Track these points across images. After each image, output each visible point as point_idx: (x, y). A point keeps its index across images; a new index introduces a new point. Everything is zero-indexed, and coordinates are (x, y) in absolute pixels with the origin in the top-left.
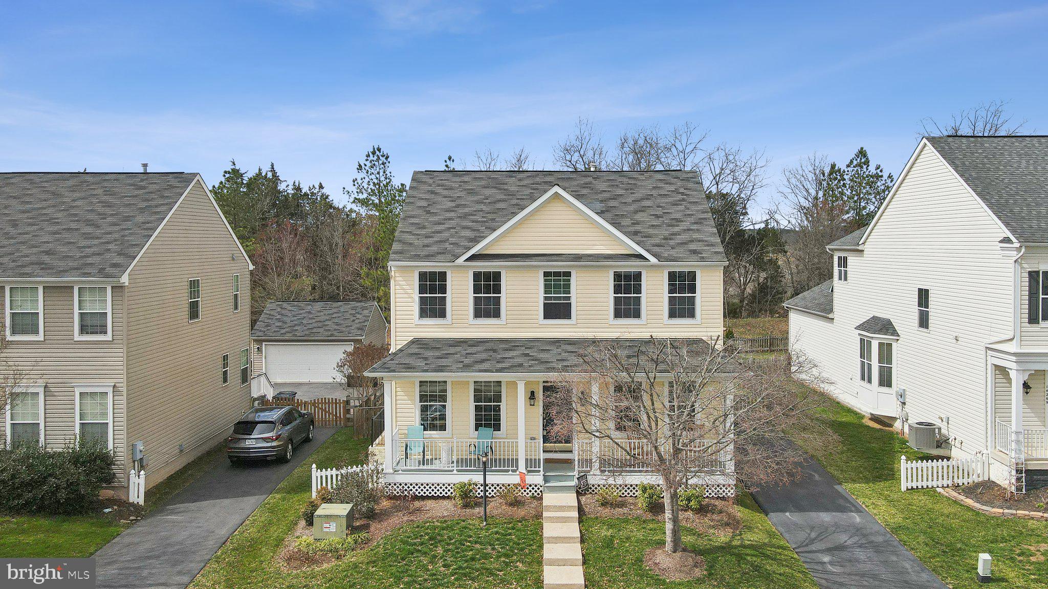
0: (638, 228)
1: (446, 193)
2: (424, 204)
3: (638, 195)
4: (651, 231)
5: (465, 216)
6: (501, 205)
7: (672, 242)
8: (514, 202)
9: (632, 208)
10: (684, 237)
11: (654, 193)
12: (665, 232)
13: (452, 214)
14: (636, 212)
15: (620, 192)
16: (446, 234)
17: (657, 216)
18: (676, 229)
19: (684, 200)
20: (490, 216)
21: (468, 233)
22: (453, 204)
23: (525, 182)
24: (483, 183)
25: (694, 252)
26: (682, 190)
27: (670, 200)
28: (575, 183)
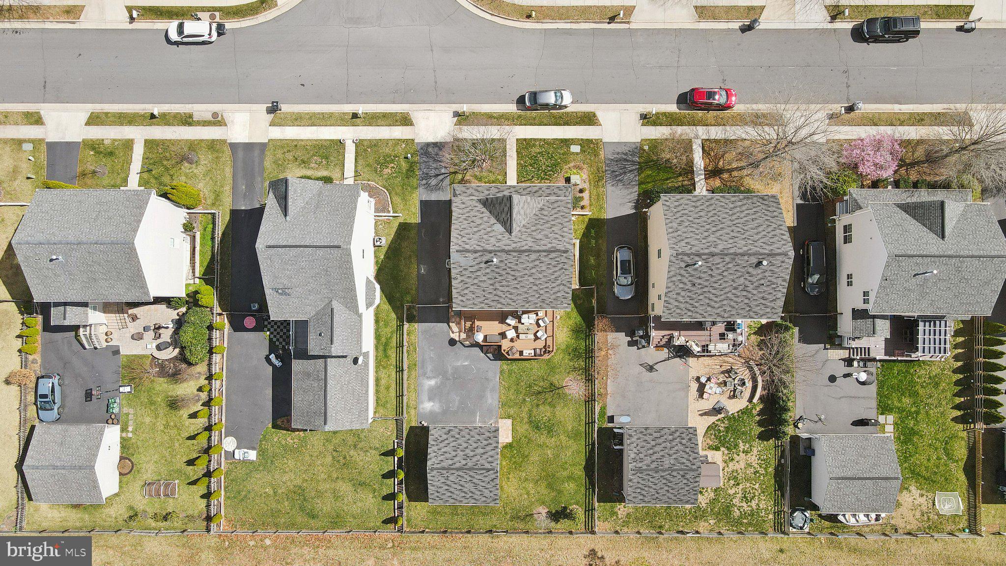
0: (481, 216)
1: (557, 236)
2: (565, 229)
3: (478, 234)
4: (477, 214)
5: (547, 222)
6: (533, 228)
7: (470, 208)
8: (528, 230)
9: (482, 226)
10: (465, 211)
11: (471, 236)
12: (472, 213)
13: (552, 223)
14: (481, 224)
15: (485, 237)
16: (553, 212)
17: (473, 222)
18: (467, 215)
19: (461, 231)
20: (537, 222)
21: (545, 213)
22: (553, 229)
23: (525, 242)
24: (542, 242)
25: (463, 203)
26: (460, 237)
27: (466, 231)
28: (503, 242)
